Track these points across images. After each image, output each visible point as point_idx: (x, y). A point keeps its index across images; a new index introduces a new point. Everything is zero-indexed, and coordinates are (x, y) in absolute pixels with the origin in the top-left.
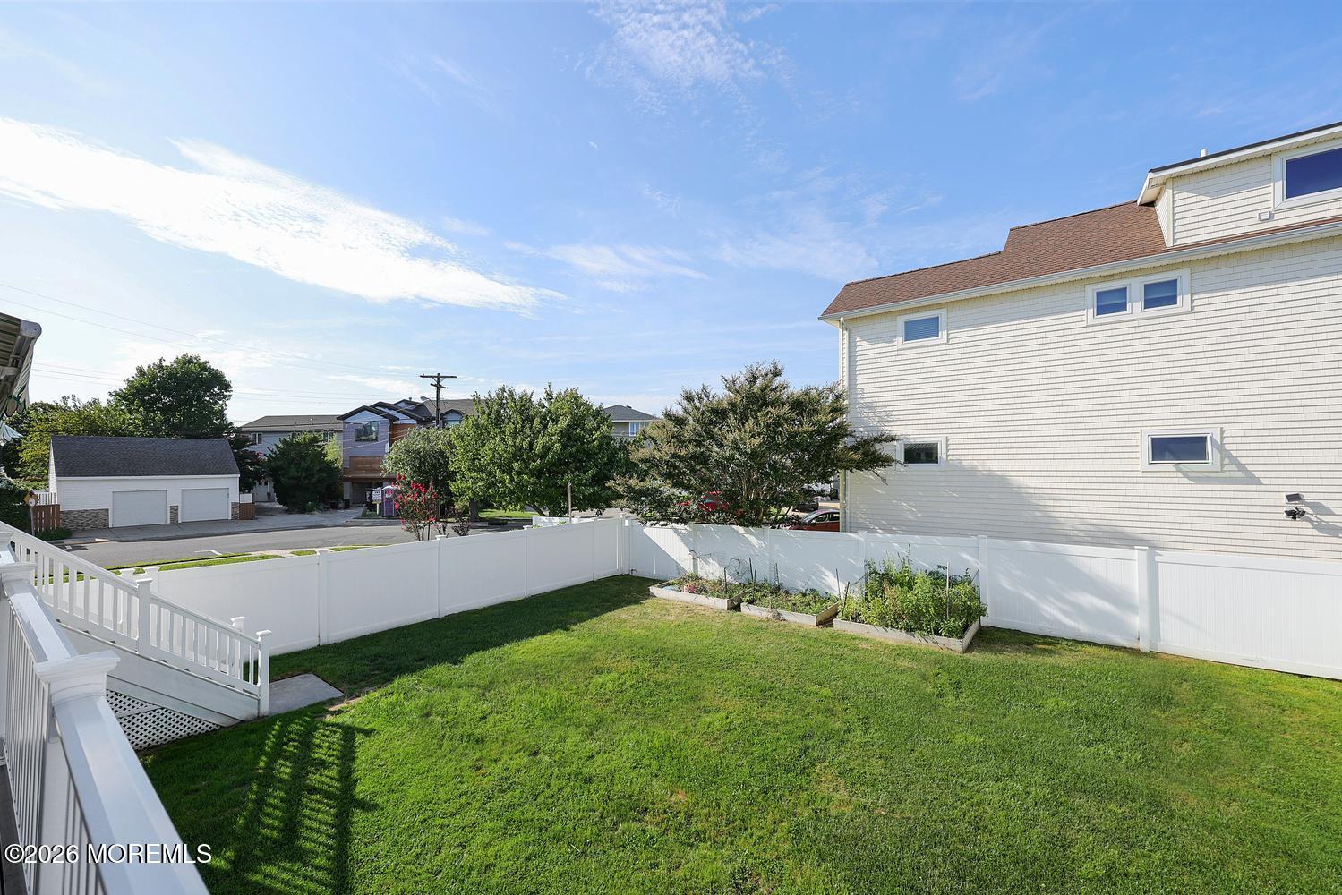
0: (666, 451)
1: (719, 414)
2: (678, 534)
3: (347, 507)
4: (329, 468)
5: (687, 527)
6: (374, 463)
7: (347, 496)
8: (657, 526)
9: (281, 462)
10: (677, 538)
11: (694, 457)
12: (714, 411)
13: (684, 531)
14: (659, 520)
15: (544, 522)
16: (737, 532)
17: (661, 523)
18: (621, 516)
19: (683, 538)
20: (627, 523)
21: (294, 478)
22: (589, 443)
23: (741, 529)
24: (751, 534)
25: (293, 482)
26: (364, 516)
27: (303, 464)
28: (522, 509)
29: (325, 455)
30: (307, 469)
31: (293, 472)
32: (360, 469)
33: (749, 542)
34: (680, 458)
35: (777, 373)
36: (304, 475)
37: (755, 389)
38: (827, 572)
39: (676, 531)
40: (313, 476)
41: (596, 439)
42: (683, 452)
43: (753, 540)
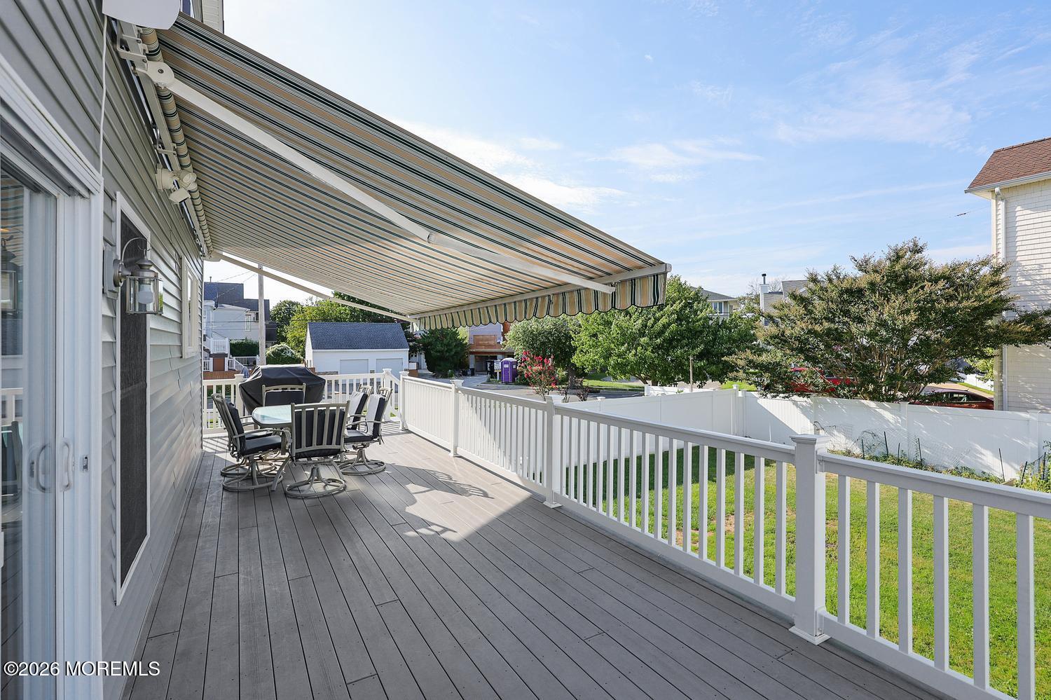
0: (800, 328)
1: (855, 293)
2: (797, 406)
3: (473, 374)
4: (460, 344)
5: (809, 400)
6: (491, 340)
7: (472, 366)
8: (778, 398)
9: (431, 340)
10: (797, 411)
11: (829, 332)
12: (849, 291)
13: (804, 404)
14: (780, 392)
15: (654, 391)
16: (868, 407)
17: (782, 395)
18: (735, 388)
19: (804, 410)
20: (740, 394)
21: (439, 352)
22: (694, 322)
23: (872, 404)
24: (885, 409)
25: (438, 354)
26: (489, 381)
27: (445, 341)
28: (629, 379)
29: (458, 334)
30: (448, 345)
31: (439, 347)
32: (481, 345)
33: (881, 417)
34: (816, 334)
35: (917, 250)
36: (446, 349)
37: (898, 267)
38: (983, 451)
39: (795, 403)
40: (451, 350)
41: (701, 319)
42: (818, 328)
43: (888, 415)
